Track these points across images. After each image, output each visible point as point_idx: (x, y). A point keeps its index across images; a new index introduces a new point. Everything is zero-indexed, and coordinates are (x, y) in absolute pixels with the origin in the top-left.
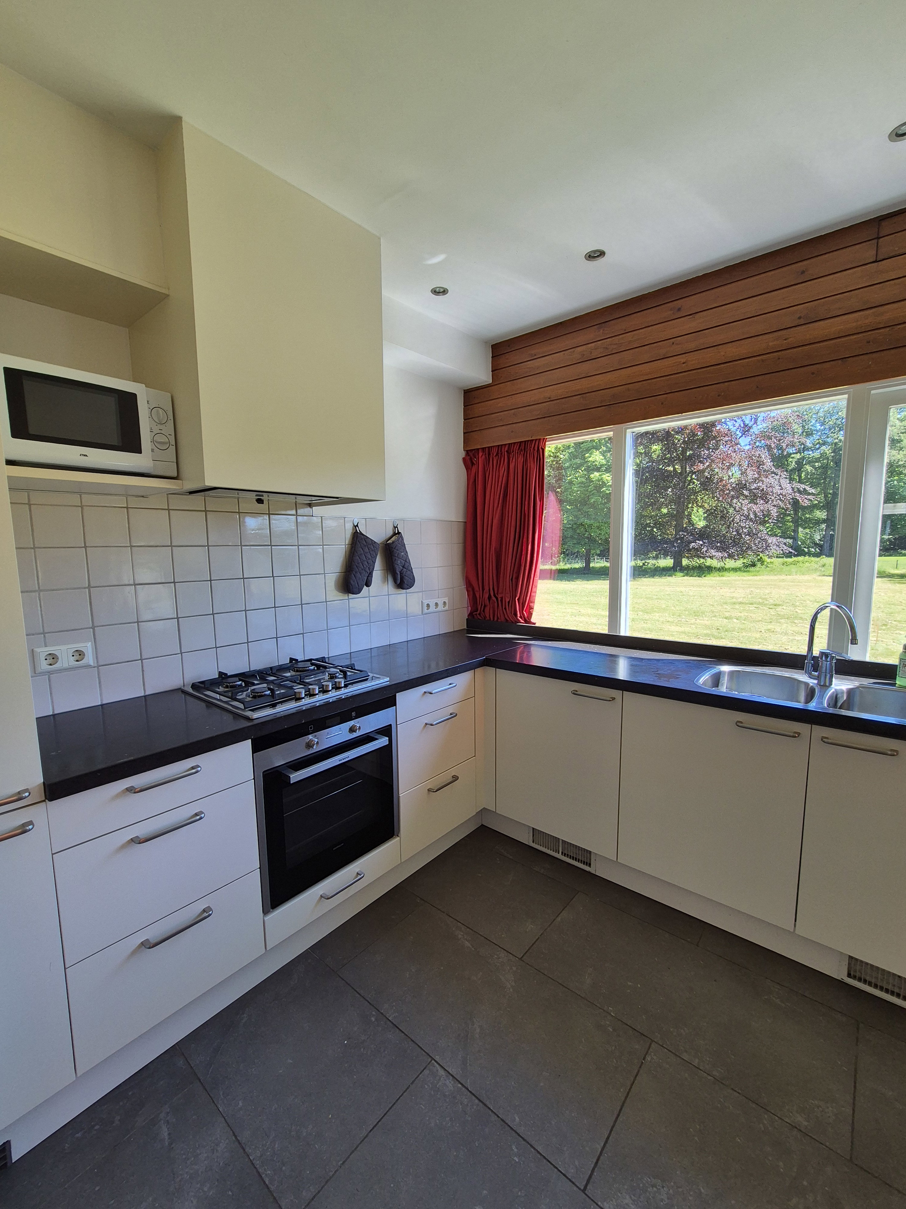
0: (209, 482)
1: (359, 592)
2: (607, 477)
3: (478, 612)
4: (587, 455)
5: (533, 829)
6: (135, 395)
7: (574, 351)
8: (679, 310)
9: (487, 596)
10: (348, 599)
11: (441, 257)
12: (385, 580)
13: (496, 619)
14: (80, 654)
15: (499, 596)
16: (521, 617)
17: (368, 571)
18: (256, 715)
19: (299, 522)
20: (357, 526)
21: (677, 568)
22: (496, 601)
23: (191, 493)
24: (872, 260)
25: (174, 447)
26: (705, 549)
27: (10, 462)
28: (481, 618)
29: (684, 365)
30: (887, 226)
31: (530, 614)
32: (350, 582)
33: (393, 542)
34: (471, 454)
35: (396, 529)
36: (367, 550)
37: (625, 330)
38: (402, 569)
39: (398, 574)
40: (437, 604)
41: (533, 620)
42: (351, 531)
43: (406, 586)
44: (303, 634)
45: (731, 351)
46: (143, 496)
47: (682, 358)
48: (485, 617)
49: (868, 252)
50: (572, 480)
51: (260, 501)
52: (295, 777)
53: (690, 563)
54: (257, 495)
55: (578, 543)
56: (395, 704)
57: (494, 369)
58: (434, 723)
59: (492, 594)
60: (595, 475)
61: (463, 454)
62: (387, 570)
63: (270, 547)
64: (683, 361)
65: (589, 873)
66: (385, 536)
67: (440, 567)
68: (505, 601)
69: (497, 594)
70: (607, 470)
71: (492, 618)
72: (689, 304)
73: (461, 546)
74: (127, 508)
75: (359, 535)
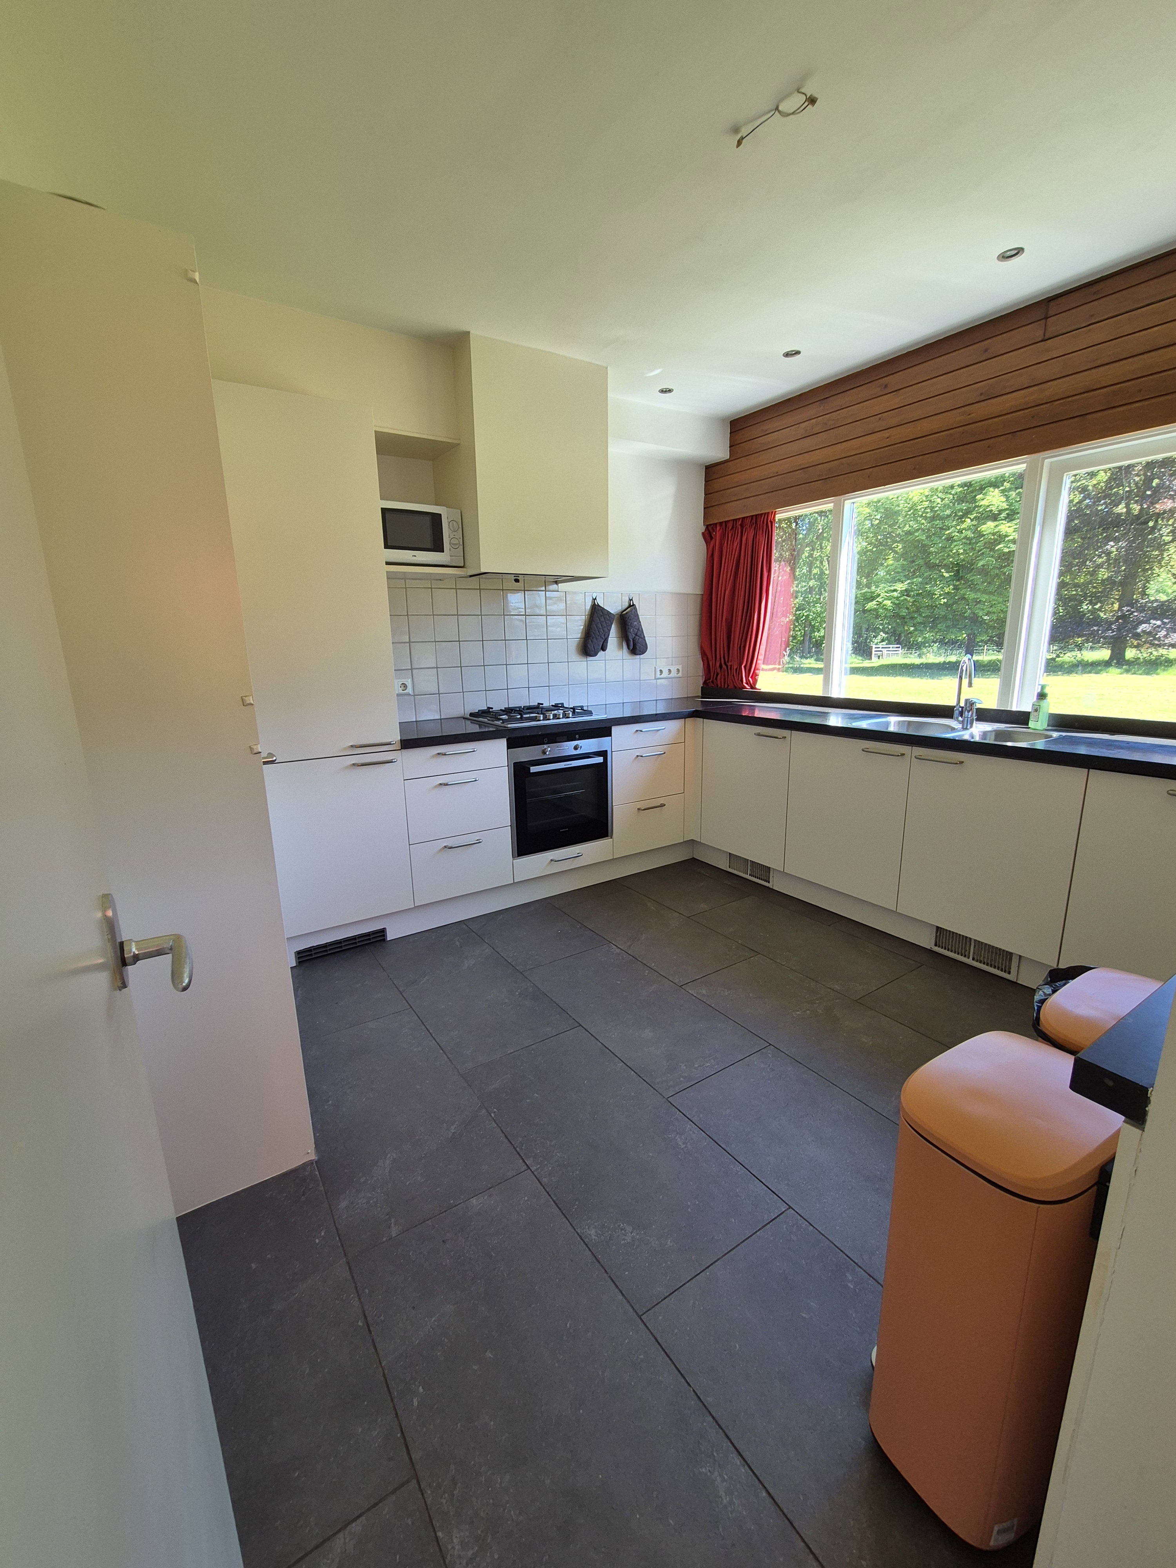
0: (483, 571)
1: (595, 654)
2: (1006, 528)
3: (711, 680)
4: (978, 497)
5: (730, 853)
6: (440, 515)
7: (798, 427)
8: (886, 386)
9: (718, 664)
10: (587, 661)
11: (658, 371)
12: (620, 647)
13: (726, 686)
14: (405, 686)
15: (729, 664)
16: (747, 684)
17: (604, 638)
18: (509, 726)
19: (548, 597)
20: (596, 599)
21: (1118, 660)
22: (726, 669)
23: (471, 576)
24: (1040, 339)
25: (462, 546)
26: (1163, 633)
27: (388, 563)
28: (713, 686)
29: (888, 439)
30: (1053, 308)
31: (755, 681)
32: (587, 646)
33: (626, 613)
34: (710, 528)
35: (632, 601)
36: (602, 619)
37: (841, 406)
38: (635, 637)
39: (630, 641)
40: (670, 671)
41: (757, 686)
42: (591, 603)
43: (638, 651)
44: (549, 686)
45: (927, 426)
46: (440, 580)
47: (886, 434)
48: (717, 685)
49: (1035, 331)
50: (953, 534)
51: (517, 581)
52: (534, 769)
53: (1140, 655)
54: (514, 576)
55: (954, 626)
56: (610, 735)
57: (732, 444)
58: (644, 755)
59: (723, 662)
60: (988, 527)
61: (703, 529)
62: (622, 637)
63: (524, 617)
64: (887, 435)
65: (768, 888)
66: (620, 608)
67: (674, 636)
68: (733, 669)
69: (728, 662)
70: (1010, 517)
71: (723, 685)
72: (895, 381)
73: (698, 617)
74: (431, 588)
75: (596, 607)
